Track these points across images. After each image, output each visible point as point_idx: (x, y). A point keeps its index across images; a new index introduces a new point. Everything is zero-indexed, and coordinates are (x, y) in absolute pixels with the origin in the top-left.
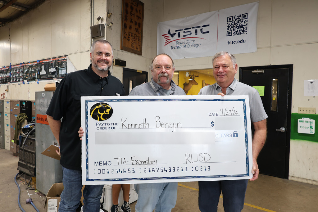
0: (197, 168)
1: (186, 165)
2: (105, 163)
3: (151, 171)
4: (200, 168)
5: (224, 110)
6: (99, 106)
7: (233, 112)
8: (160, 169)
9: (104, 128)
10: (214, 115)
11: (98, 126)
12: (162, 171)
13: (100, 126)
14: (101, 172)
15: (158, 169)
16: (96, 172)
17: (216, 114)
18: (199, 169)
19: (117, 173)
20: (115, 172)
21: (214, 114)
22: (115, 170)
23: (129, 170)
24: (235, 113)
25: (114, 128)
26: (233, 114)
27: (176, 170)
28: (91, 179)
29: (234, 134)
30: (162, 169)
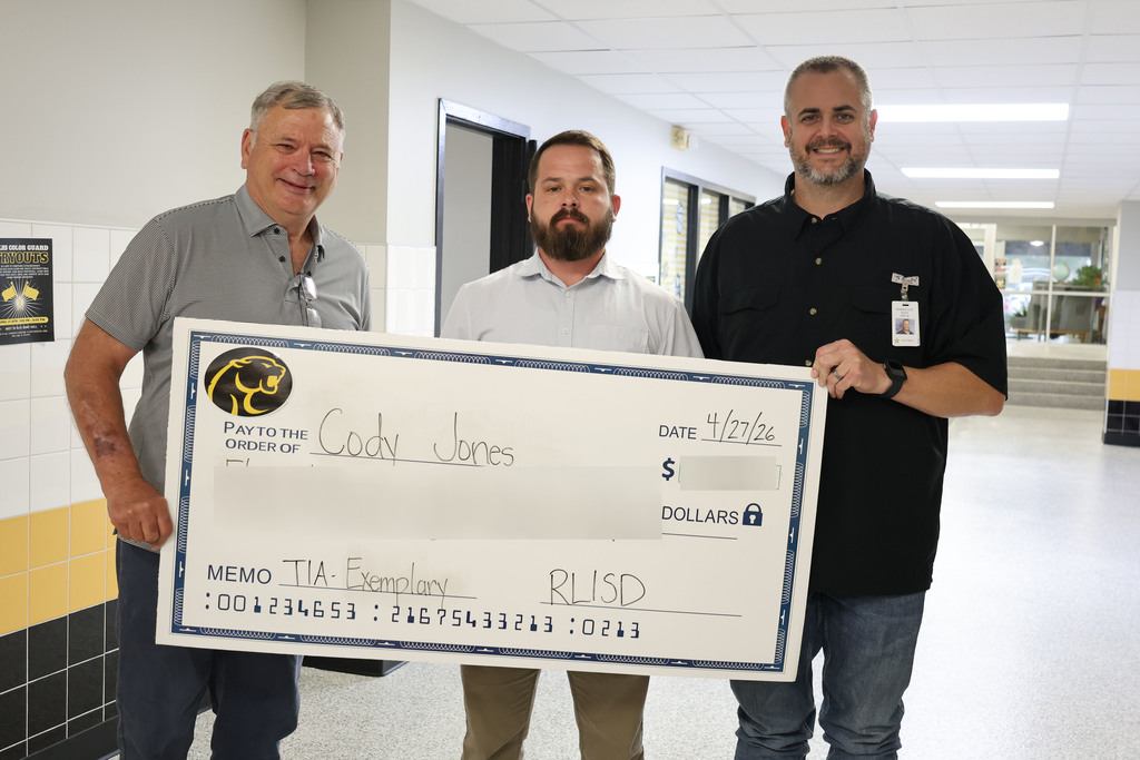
0: (588, 624)
1: (550, 611)
2: (247, 573)
3: (417, 619)
4: (599, 626)
5: (721, 419)
6: (243, 361)
7: (757, 430)
8: (449, 614)
9: (252, 446)
10: (680, 435)
11: (231, 433)
12: (457, 622)
13: (240, 437)
14: (229, 603)
15: (442, 613)
16: (213, 601)
17: (686, 431)
18: (598, 630)
19: (290, 613)
20: (281, 609)
21: (680, 431)
22: (282, 603)
23: (336, 607)
24: (763, 436)
25: (292, 449)
26: (754, 436)
27: (511, 625)
28: (191, 628)
29: (747, 514)
30: (457, 615)
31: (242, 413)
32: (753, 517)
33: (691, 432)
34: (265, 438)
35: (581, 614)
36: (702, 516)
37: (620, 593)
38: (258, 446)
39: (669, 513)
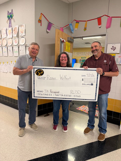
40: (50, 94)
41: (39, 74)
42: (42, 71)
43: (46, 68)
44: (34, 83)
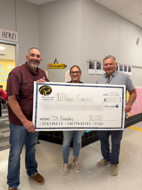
31: (45, 95)
32: (117, 106)
33: (107, 95)
34: (48, 98)
35: (94, 122)
36: (110, 107)
37: (99, 118)
38: (47, 100)
39: (106, 106)
40: (61, 122)
41: (44, 92)
42: (50, 88)
43: (55, 85)
44: (36, 107)
